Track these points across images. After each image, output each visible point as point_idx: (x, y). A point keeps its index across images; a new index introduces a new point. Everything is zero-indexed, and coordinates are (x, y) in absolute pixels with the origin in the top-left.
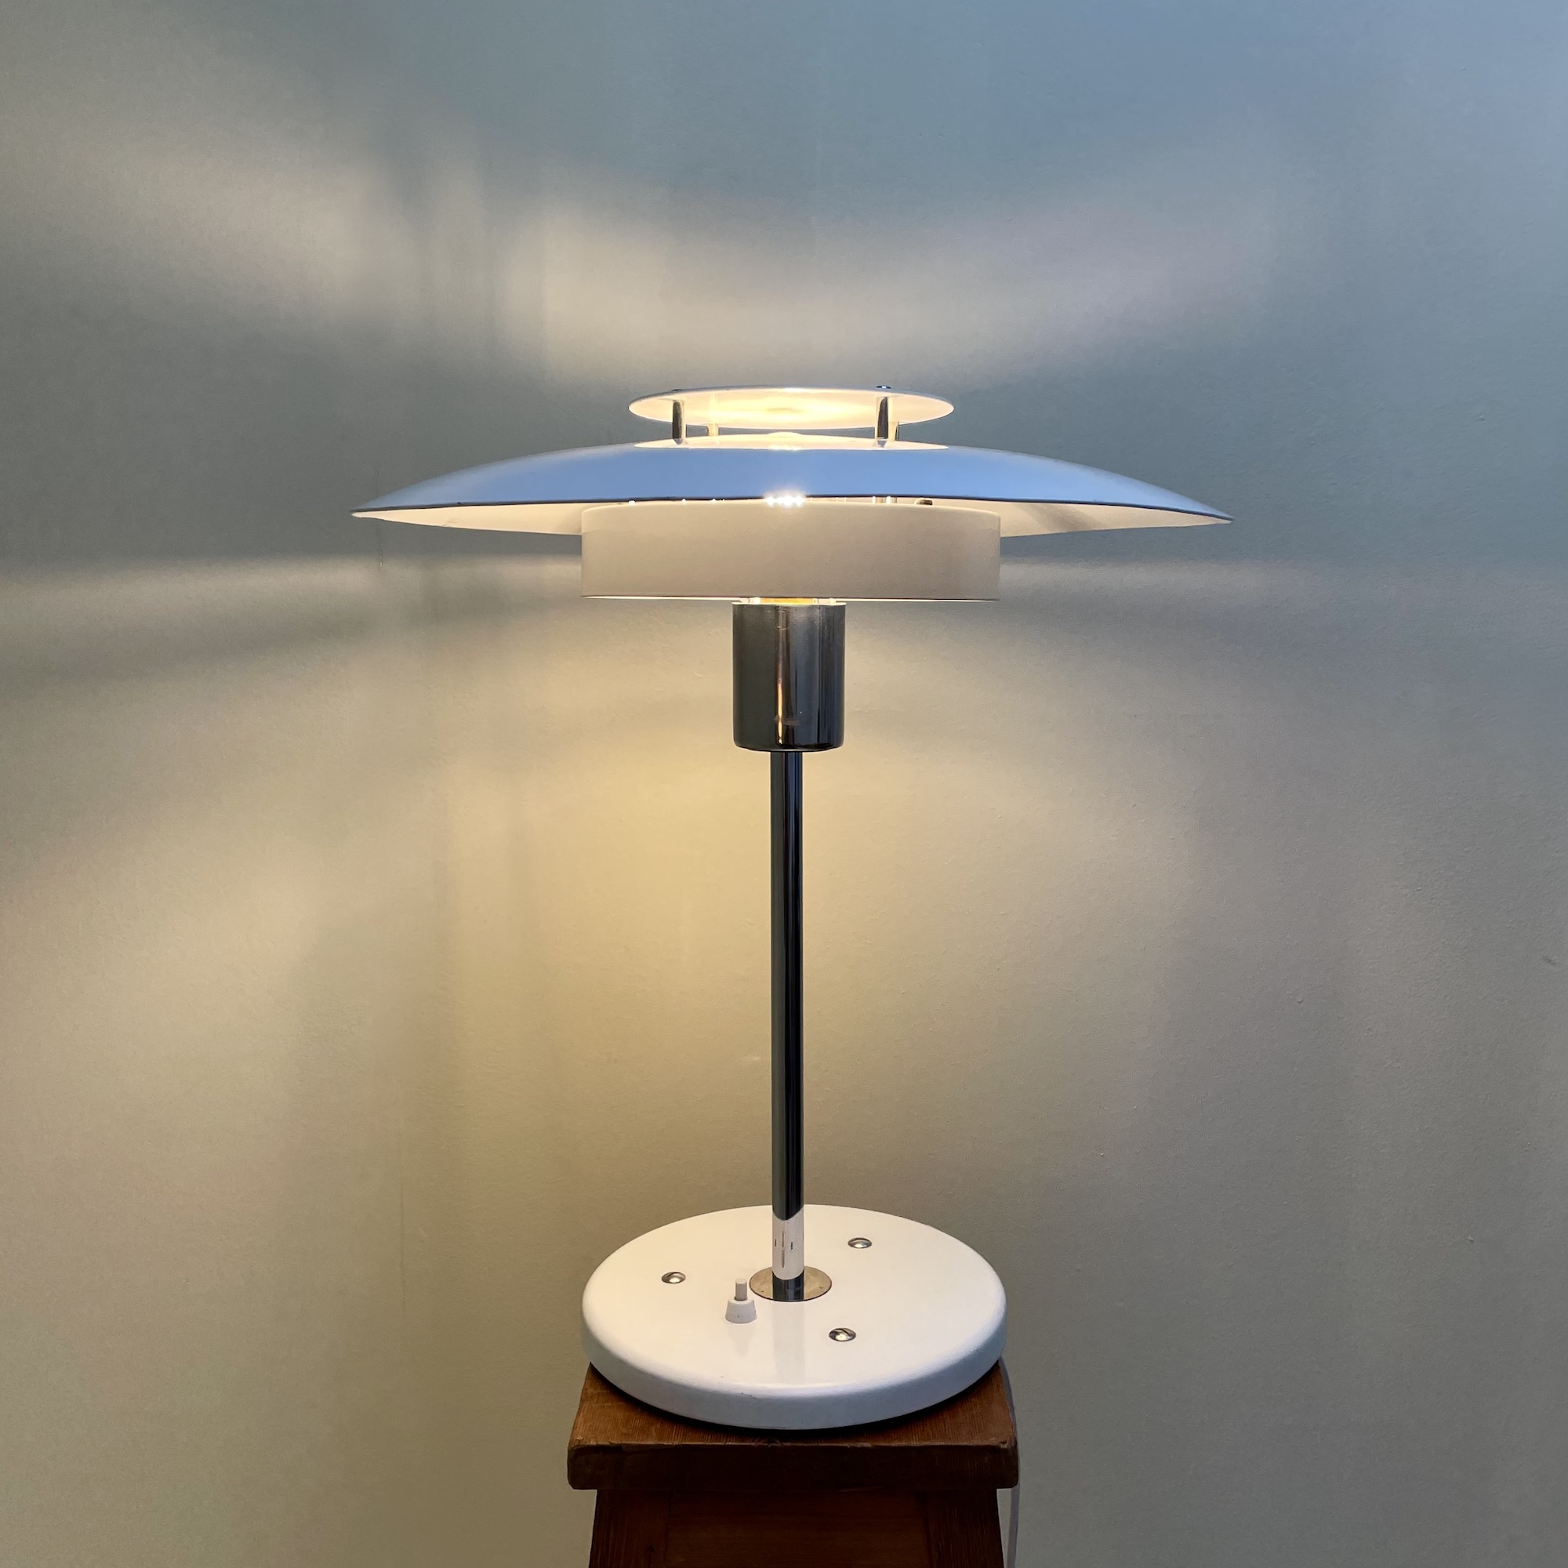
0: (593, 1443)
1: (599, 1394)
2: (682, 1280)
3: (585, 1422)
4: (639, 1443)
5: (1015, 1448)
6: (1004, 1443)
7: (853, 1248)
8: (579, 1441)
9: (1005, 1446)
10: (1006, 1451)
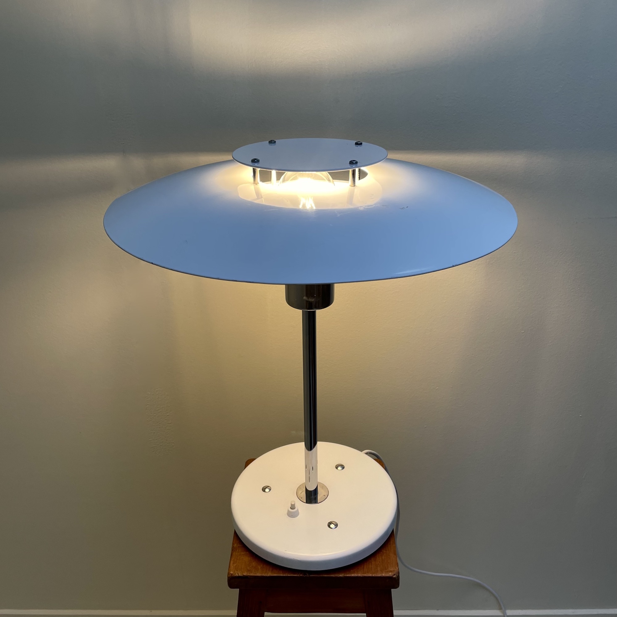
0: (237, 575)
1: (239, 547)
2: (270, 490)
3: (234, 563)
4: (254, 575)
5: (398, 577)
6: (394, 575)
7: (337, 470)
8: (232, 574)
9: (395, 576)
10: (395, 578)
